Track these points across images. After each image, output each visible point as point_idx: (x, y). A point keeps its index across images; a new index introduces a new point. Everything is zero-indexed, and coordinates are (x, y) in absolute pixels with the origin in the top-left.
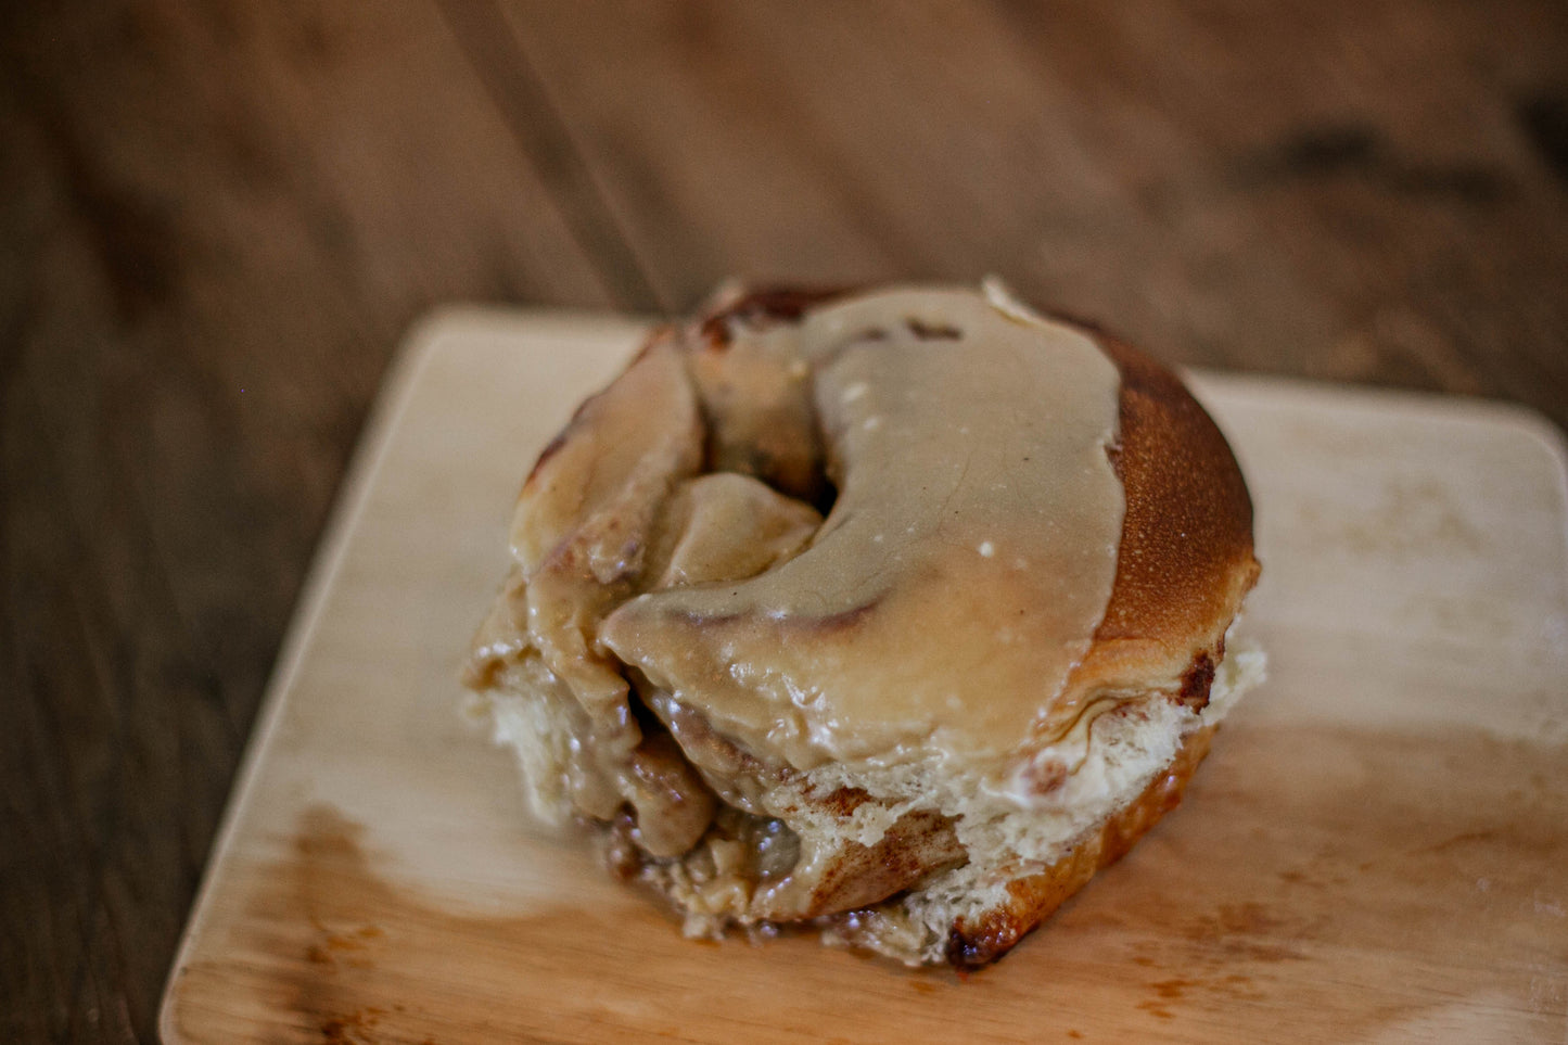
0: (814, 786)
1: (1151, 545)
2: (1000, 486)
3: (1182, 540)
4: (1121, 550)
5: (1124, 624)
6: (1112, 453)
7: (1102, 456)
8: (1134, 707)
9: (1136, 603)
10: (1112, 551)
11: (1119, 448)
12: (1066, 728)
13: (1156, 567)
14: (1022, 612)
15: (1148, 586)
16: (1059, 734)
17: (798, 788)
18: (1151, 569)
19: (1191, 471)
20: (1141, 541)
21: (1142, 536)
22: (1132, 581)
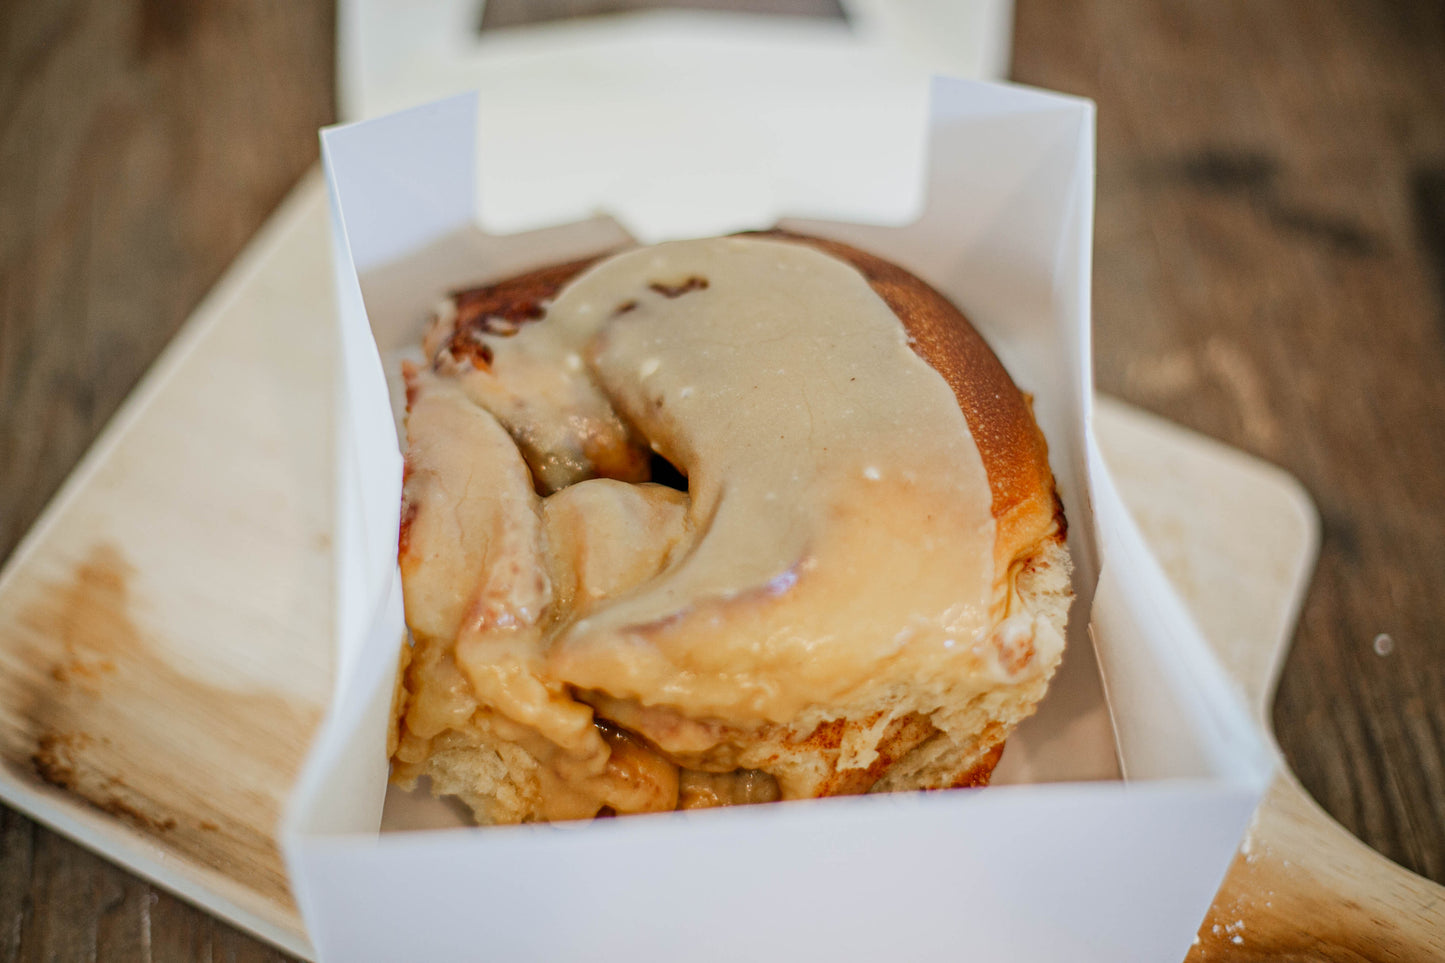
0: (795, 732)
1: (986, 416)
2: (848, 412)
3: (999, 402)
4: (971, 429)
5: (1006, 494)
6: (912, 346)
7: (910, 351)
8: (1036, 561)
9: (1004, 472)
10: (967, 434)
11: (913, 340)
12: (1005, 603)
13: (998, 434)
14: (929, 517)
15: (1003, 453)
16: (1004, 610)
17: (779, 738)
18: (997, 437)
19: (963, 338)
20: (977, 416)
21: (976, 411)
22: (991, 454)
